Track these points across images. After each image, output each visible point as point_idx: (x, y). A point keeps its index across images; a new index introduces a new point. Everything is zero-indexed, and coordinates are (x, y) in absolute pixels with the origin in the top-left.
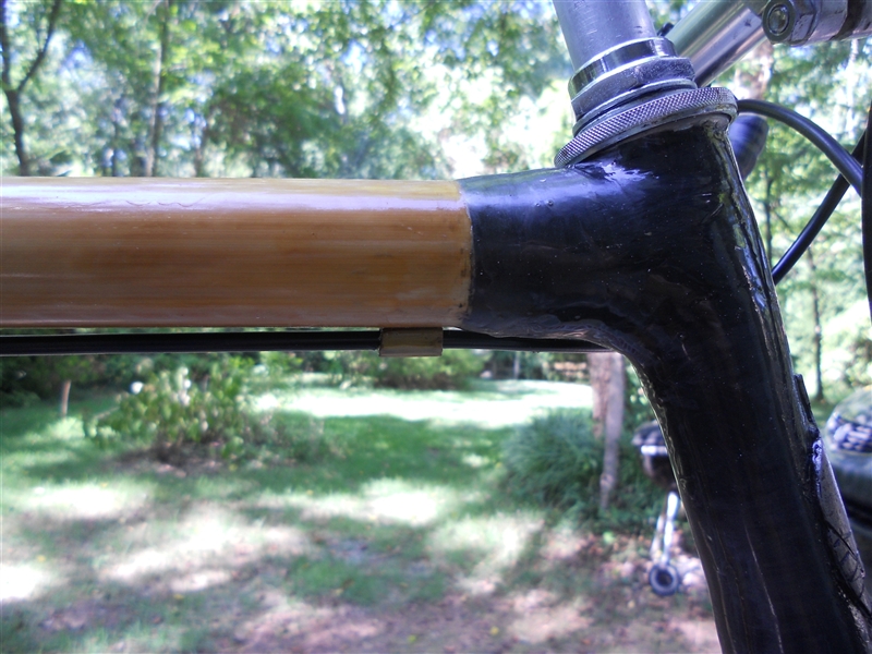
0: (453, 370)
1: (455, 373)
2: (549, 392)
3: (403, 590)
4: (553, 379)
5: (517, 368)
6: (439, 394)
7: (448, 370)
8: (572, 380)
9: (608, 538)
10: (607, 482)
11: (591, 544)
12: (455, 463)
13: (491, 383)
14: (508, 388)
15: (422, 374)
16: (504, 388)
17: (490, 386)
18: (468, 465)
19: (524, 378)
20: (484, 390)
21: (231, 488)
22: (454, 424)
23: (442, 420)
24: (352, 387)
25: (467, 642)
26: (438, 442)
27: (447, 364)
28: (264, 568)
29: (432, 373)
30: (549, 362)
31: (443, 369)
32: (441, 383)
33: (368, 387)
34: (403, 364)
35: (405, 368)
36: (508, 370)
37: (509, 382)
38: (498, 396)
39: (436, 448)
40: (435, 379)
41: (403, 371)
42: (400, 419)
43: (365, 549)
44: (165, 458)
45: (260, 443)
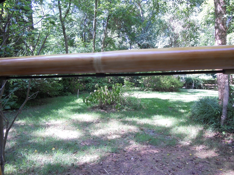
1: (175, 87)
3: (164, 143)
4: (204, 89)
8: (210, 89)
9: (224, 133)
10: (223, 118)
11: (218, 134)
12: (177, 111)
13: (185, 90)
14: (191, 91)
15: (165, 87)
16: (190, 91)
17: (185, 91)
18: (181, 112)
19: (196, 89)
20: (184, 92)
21: (118, 116)
22: (175, 101)
23: (172, 100)
24: (146, 91)
25: (183, 157)
26: (171, 106)
27: (173, 85)
28: (128, 135)
29: (168, 87)
30: (203, 84)
31: (172, 86)
32: (171, 90)
33: (151, 91)
34: (160, 85)
35: (161, 86)
36: (190, 86)
37: (191, 90)
38: (188, 93)
39: (171, 107)
40: (169, 89)
41: (160, 87)
42: (160, 99)
43: (153, 132)
44: (102, 108)
45: (124, 105)
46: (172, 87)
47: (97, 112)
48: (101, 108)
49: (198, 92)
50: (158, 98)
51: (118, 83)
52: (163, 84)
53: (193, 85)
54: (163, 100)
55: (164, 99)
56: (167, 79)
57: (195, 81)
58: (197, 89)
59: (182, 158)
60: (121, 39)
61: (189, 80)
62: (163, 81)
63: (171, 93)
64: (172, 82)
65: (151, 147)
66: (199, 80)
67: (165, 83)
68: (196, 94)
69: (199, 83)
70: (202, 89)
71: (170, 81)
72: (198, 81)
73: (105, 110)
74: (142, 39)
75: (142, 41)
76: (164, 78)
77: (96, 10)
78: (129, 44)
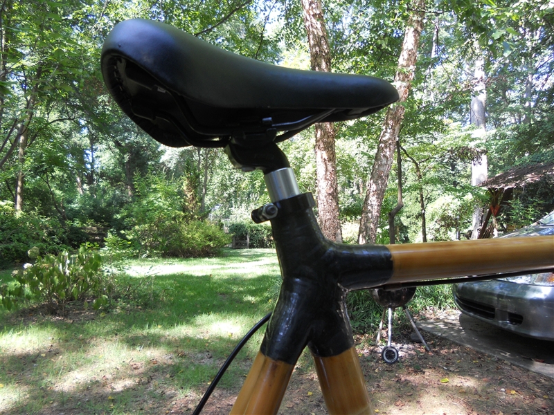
1: (215, 246)
7: (211, 244)
12: (240, 301)
13: (234, 251)
14: (246, 254)
15: (193, 248)
16: (244, 254)
17: (234, 253)
18: (249, 302)
19: (254, 247)
20: (234, 256)
21: (107, 328)
22: (227, 277)
23: (218, 275)
24: (147, 257)
25: (298, 402)
26: (223, 289)
27: (210, 240)
28: (154, 375)
29: (201, 246)
30: (267, 236)
31: (208, 243)
32: (206, 253)
33: (159, 257)
34: (181, 241)
35: (183, 244)
36: (242, 242)
37: (245, 250)
38: (244, 259)
39: (223, 294)
40: (203, 250)
41: (181, 246)
42: (191, 277)
43: (211, 357)
44: (54, 313)
45: (116, 298)
46: (209, 246)
47: (43, 325)
48: (52, 310)
49: (262, 255)
50: (186, 273)
51: (88, 243)
52: (188, 239)
53: (248, 239)
54: (198, 277)
55: (200, 274)
56: (197, 228)
57: (252, 231)
58: (257, 247)
59: (297, 404)
60: (67, 125)
61: (240, 229)
62: (188, 234)
63: (207, 259)
64: (208, 236)
65: (220, 396)
66: (259, 229)
67: (193, 239)
68: (260, 258)
69: (259, 236)
70: (267, 247)
71: (203, 233)
72: (257, 230)
73: (66, 316)
74: (126, 131)
75: (126, 134)
76: (190, 226)
77: (5, 46)
78: (87, 138)
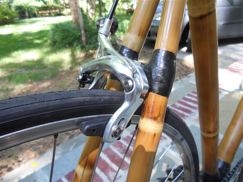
0: (9, 17)
1: (10, 18)
2: (43, 20)
3: (47, 75)
4: (40, 17)
5: (27, 14)
6: (7, 26)
7: (7, 17)
8: (46, 16)
9: (91, 51)
10: (83, 39)
11: (87, 54)
12: (33, 43)
13: (21, 20)
14: (28, 21)
18: (37, 43)
26: (21, 39)
29: (1, 19)
30: (37, 12)
31: (5, 17)
32: (5, 22)
36: (24, 15)
43: (26, 70)
57: (28, 9)
64: (4, 13)
66: (32, 8)
69: (33, 12)
